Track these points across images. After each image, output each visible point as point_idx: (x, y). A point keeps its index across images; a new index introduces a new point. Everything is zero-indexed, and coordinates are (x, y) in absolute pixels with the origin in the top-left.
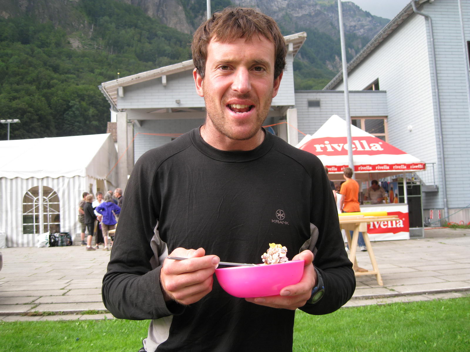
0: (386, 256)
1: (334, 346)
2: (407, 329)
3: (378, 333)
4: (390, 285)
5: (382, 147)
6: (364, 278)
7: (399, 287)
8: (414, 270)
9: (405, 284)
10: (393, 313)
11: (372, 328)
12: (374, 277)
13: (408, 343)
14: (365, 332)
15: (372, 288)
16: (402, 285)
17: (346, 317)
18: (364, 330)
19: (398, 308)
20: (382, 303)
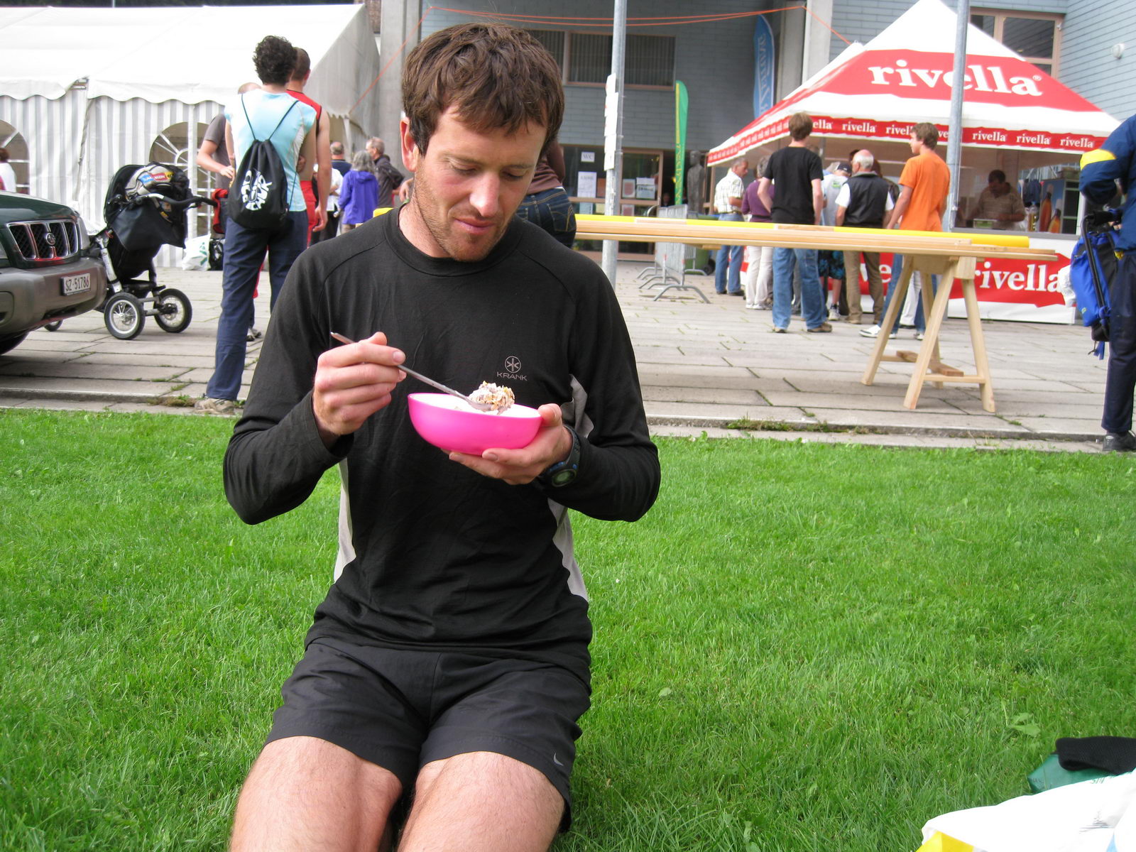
0: (1011, 353)
1: (862, 516)
2: (1037, 502)
3: (968, 504)
4: (1010, 414)
5: (1039, 89)
6: (952, 394)
7: (1032, 419)
8: (1075, 389)
9: (1047, 414)
10: (1009, 469)
11: (956, 493)
12: (978, 394)
13: (1035, 530)
14: (940, 498)
15: (968, 414)
16: (1042, 416)
17: (899, 465)
18: (938, 494)
19: (1023, 459)
20: (988, 448)
